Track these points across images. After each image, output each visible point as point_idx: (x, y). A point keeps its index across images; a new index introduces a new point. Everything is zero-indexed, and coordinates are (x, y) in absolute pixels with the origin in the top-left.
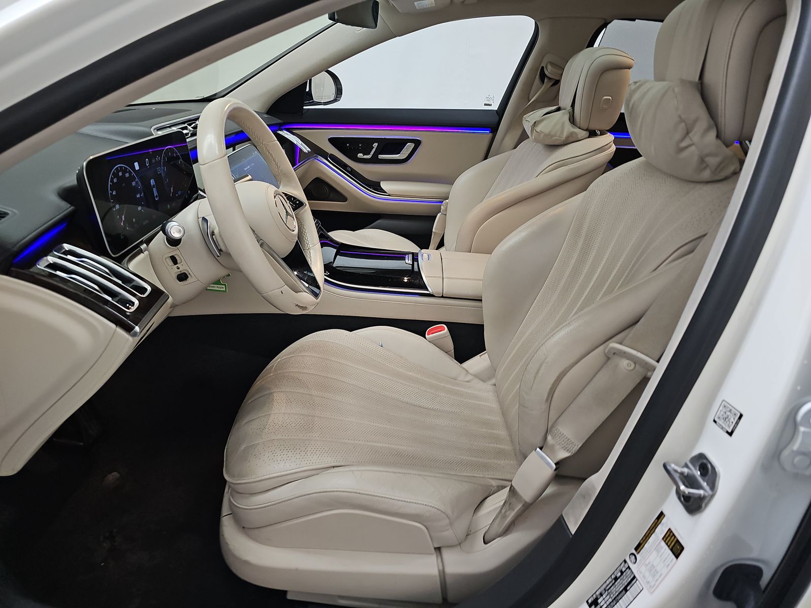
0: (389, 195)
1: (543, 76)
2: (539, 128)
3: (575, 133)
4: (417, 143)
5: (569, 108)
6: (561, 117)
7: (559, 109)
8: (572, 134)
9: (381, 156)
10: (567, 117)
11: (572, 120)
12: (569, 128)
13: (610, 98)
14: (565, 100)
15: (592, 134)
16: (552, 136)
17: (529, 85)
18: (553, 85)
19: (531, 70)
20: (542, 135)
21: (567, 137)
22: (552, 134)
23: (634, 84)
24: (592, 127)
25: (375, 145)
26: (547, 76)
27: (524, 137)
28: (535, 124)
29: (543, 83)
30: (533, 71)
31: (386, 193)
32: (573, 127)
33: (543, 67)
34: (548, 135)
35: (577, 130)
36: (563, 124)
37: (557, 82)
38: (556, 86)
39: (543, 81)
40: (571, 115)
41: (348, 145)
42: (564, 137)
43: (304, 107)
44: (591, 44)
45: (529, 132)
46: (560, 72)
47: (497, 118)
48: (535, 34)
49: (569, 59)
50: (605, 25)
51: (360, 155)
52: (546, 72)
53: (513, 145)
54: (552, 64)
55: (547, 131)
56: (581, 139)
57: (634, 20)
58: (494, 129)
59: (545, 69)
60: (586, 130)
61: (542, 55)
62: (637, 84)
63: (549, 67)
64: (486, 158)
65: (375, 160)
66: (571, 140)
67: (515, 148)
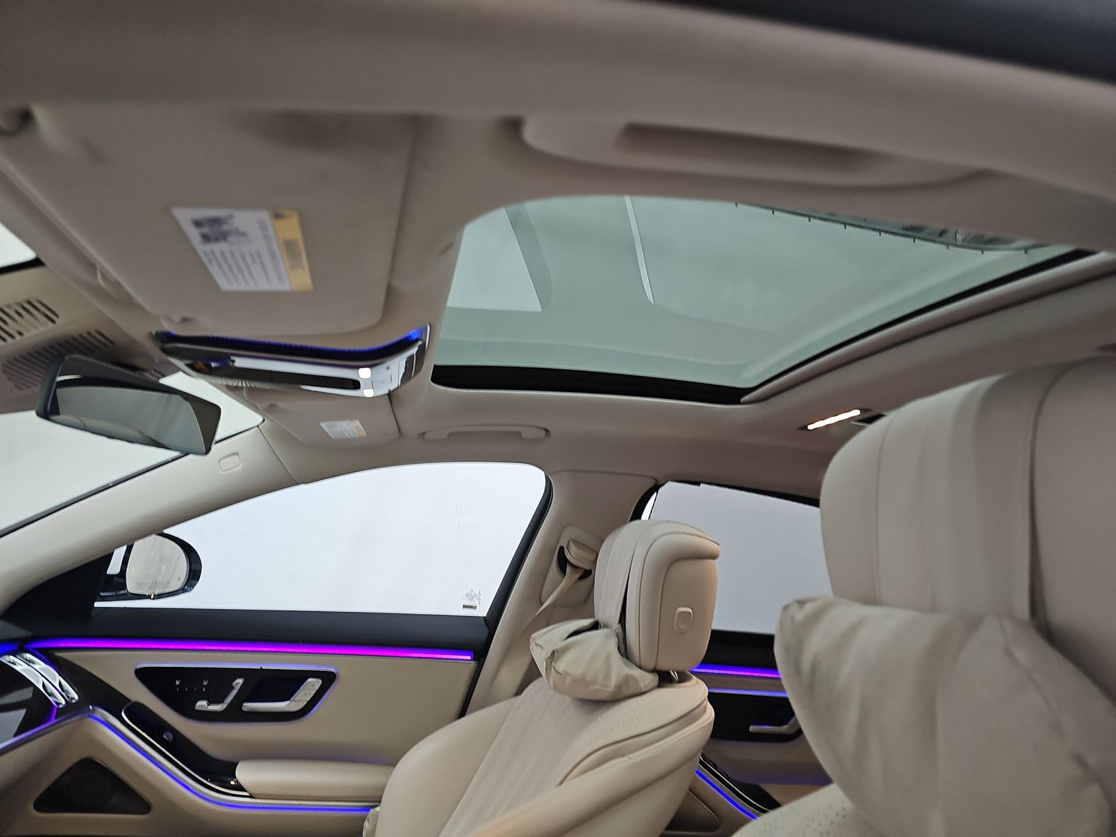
0: (251, 797)
1: (563, 563)
2: (562, 665)
3: (633, 678)
4: (328, 679)
5: (615, 625)
6: (602, 643)
7: (595, 626)
8: (627, 680)
9: (249, 706)
10: (613, 644)
11: (624, 650)
12: (620, 668)
13: (690, 610)
14: (607, 609)
15: (665, 679)
16: (588, 684)
17: (540, 578)
18: (581, 578)
19: (541, 552)
20: (568, 680)
21: (619, 687)
22: (588, 678)
23: (796, 605)
24: (663, 666)
25: (240, 681)
26: (570, 563)
27: (532, 674)
28: (554, 656)
29: (565, 574)
30: (545, 552)
31: (243, 790)
32: (626, 664)
33: (562, 548)
34: (580, 681)
35: (636, 672)
36: (608, 659)
37: (587, 574)
38: (587, 581)
39: (563, 571)
40: (621, 640)
41: (177, 682)
42: (613, 684)
43: (97, 604)
44: (637, 515)
45: (542, 667)
46: (592, 557)
47: (486, 631)
48: (547, 493)
49: (606, 538)
50: (655, 488)
51: (202, 704)
52: (568, 556)
53: (513, 689)
54: (578, 543)
55: (577, 671)
56: (644, 690)
57: (698, 484)
58: (480, 654)
59: (566, 550)
60: (654, 671)
61: (559, 530)
62: (809, 608)
63: (573, 548)
64: (462, 713)
65: (235, 715)
66: (626, 691)
67: (519, 692)
